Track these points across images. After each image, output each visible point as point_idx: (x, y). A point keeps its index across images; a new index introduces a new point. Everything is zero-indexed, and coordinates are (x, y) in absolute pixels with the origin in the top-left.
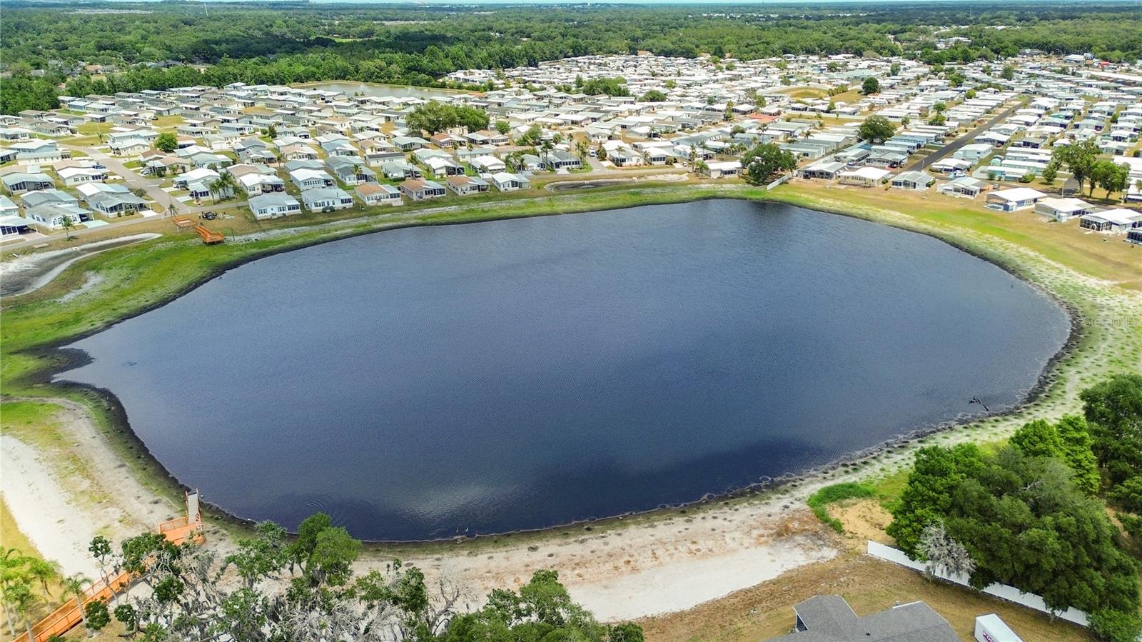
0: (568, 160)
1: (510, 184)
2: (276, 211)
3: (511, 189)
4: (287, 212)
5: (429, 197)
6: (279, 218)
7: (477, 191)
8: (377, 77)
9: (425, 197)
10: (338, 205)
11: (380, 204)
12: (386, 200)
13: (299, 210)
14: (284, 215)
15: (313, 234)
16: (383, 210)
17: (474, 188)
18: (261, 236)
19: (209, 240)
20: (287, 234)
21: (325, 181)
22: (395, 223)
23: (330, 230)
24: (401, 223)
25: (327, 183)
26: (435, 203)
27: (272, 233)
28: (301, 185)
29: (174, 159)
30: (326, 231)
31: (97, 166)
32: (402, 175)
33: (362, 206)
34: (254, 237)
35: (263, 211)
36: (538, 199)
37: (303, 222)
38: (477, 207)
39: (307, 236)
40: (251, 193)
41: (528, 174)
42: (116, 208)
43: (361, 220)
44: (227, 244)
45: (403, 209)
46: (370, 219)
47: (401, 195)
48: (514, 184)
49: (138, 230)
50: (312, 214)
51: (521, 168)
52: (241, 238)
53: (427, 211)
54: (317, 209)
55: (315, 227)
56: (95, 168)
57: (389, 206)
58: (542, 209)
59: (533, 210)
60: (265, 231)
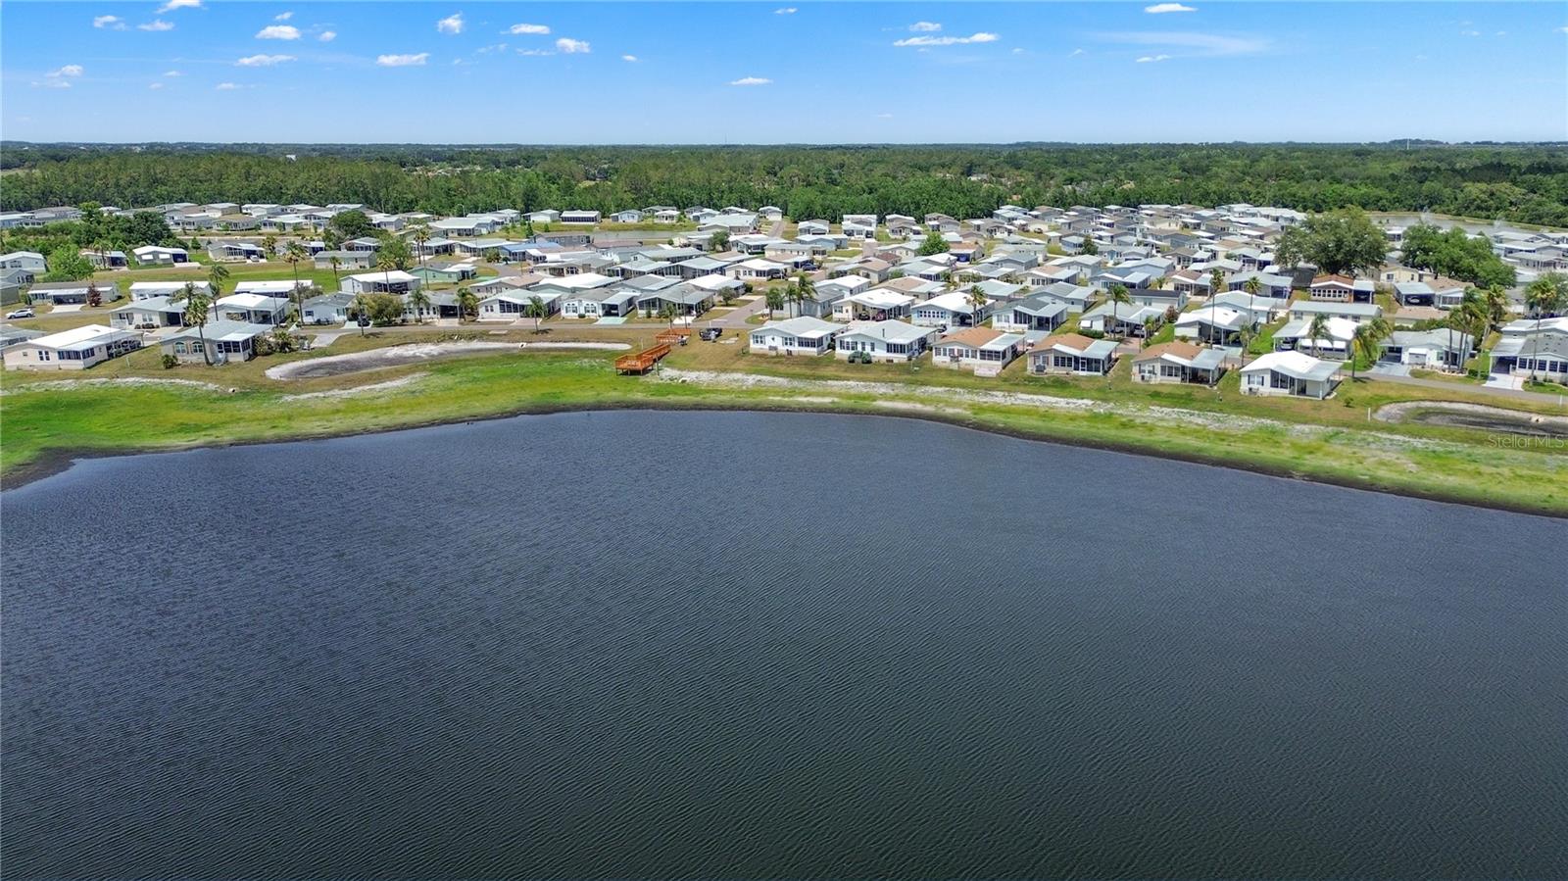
0: (1549, 358)
1: (1268, 378)
2: (778, 342)
3: (1266, 389)
4: (796, 349)
5: (1061, 371)
6: (778, 356)
7: (1177, 380)
8: (1479, 208)
9: (1052, 370)
10: (880, 354)
11: (954, 366)
12: (969, 360)
13: (815, 350)
14: (790, 353)
15: (767, 392)
16: (947, 379)
17: (1170, 370)
18: (705, 377)
19: (625, 365)
20: (742, 381)
21: (956, 314)
22: (919, 407)
23: (800, 394)
24: (929, 409)
25: (963, 319)
26: (1060, 386)
27: (724, 377)
28: (914, 316)
29: (879, 264)
30: (793, 392)
31: (805, 263)
32: (1099, 326)
33: (920, 363)
34: (690, 376)
35: (759, 339)
36: (1306, 428)
37: (797, 370)
38: (1129, 410)
39: (750, 392)
40: (836, 315)
41: (1400, 371)
42: (651, 303)
43: (881, 389)
44: (642, 379)
45: (985, 385)
46: (900, 389)
47: (1009, 356)
48: (1279, 379)
49: (621, 337)
50: (831, 361)
51: (1395, 354)
52: (674, 373)
53: (1023, 399)
54: (842, 353)
55: (796, 383)
56: (796, 265)
57: (969, 373)
58: (1267, 453)
59: (1241, 450)
60: (725, 371)
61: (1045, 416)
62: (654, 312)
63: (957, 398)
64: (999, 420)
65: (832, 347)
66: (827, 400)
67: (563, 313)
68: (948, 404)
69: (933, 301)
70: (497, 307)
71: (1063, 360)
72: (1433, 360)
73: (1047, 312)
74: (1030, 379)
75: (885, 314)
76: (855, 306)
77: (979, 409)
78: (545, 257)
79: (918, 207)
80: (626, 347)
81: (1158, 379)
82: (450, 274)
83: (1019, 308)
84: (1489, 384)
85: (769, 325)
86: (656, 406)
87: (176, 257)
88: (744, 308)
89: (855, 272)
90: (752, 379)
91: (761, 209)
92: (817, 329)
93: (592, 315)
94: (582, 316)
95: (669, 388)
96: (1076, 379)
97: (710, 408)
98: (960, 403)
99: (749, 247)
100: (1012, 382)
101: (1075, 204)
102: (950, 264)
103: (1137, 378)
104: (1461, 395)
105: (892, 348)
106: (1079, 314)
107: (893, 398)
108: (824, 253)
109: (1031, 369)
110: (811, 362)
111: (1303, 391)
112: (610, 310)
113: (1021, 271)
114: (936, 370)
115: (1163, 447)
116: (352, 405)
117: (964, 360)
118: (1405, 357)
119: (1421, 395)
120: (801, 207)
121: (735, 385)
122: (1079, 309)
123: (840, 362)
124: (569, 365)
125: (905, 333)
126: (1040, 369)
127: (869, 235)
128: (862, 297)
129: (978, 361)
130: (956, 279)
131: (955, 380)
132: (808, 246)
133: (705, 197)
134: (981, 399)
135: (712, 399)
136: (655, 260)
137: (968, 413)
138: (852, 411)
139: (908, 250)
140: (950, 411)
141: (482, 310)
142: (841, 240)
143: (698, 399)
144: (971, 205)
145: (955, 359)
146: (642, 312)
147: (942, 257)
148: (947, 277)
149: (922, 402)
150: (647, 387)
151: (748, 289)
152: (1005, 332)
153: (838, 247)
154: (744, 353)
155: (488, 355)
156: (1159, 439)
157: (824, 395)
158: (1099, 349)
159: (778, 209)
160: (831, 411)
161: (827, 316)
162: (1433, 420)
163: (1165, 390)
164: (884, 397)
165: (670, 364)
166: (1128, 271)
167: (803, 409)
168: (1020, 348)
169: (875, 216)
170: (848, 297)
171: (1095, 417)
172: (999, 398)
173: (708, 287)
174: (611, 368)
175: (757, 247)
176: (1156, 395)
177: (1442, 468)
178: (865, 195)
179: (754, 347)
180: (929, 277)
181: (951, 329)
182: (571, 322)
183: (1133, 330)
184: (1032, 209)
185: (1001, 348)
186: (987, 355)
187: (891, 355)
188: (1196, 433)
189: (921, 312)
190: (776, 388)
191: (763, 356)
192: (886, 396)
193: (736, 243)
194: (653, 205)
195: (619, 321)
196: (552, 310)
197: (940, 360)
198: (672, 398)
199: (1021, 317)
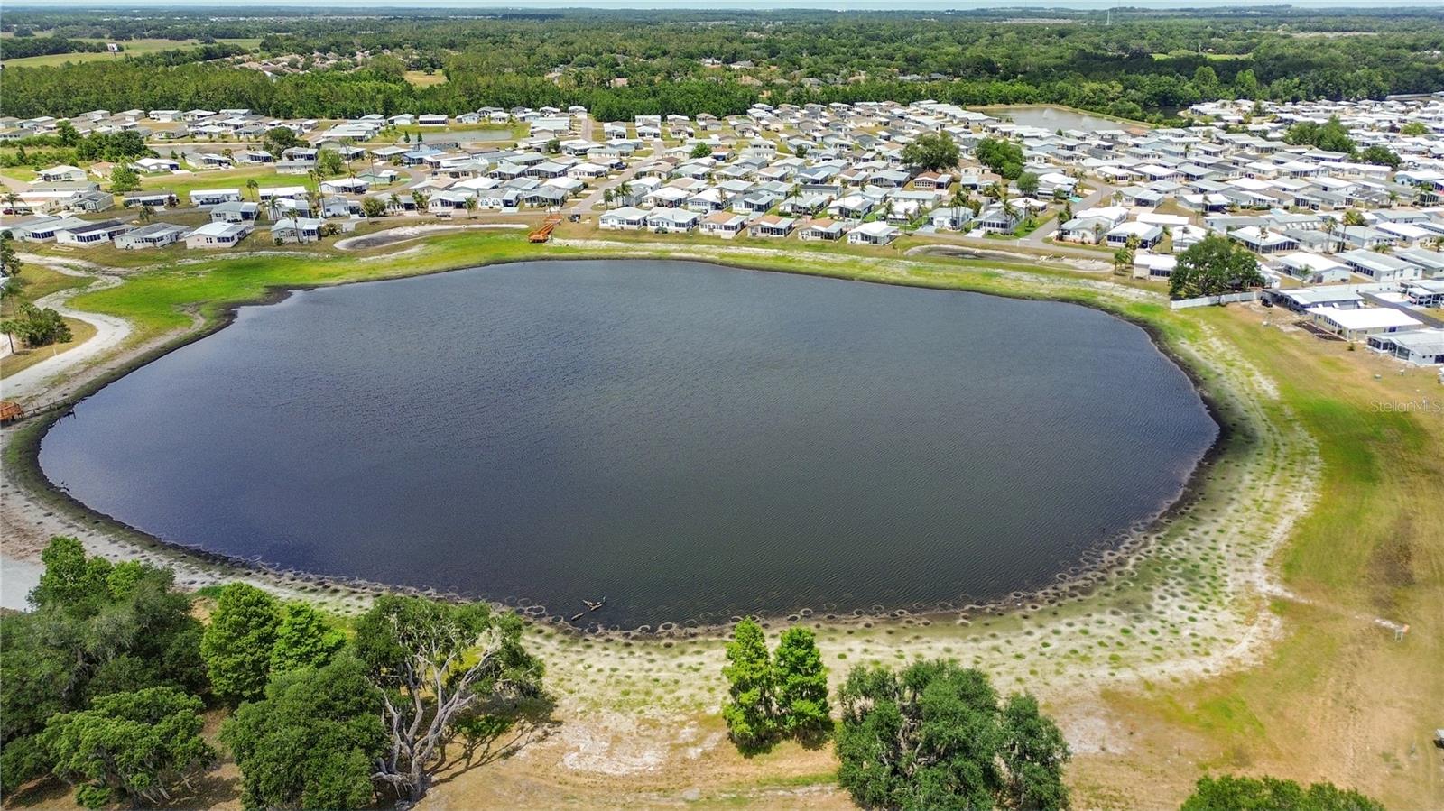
1: (859, 236)
2: (616, 223)
3: (858, 241)
4: (626, 226)
5: (764, 235)
6: (616, 230)
7: (818, 239)
9: (760, 235)
10: (672, 228)
11: (711, 234)
12: (719, 231)
13: (636, 226)
14: (622, 228)
15: (613, 250)
16: (707, 241)
17: (816, 233)
18: (578, 243)
19: (533, 237)
20: (597, 245)
21: (713, 203)
22: (693, 255)
23: (632, 250)
24: (698, 256)
25: (717, 206)
26: (763, 243)
27: (589, 242)
28: (689, 204)
29: (666, 166)
30: (627, 250)
31: (616, 165)
32: (789, 209)
33: (693, 233)
34: (570, 243)
35: (605, 221)
36: (870, 259)
37: (628, 238)
38: (795, 254)
39: (605, 251)
40: (644, 205)
41: (930, 230)
42: (532, 199)
43: (673, 247)
44: (544, 244)
45: (727, 243)
46: (683, 246)
47: (739, 228)
48: (865, 237)
49: (522, 220)
50: (645, 232)
51: (930, 222)
52: (561, 241)
53: (745, 250)
54: (651, 228)
55: (628, 245)
56: (612, 166)
57: (719, 237)
58: (848, 271)
59: (837, 270)
60: (588, 239)
61: (755, 258)
62: (535, 204)
63: (712, 251)
64: (732, 261)
65: (645, 224)
66: (646, 253)
67: (479, 206)
68: (707, 253)
69: (700, 196)
70: (439, 203)
71: (765, 230)
72: (947, 224)
73: (763, 202)
74: (749, 240)
75: (674, 204)
76: (655, 199)
77: (723, 256)
78: (439, 163)
79: (691, 109)
80: (525, 226)
81: (810, 238)
82: (384, 178)
83: (747, 200)
84: (969, 235)
85: (609, 213)
86: (558, 259)
87: (172, 167)
88: (587, 199)
89: (651, 174)
90: (604, 243)
91: (570, 109)
92: (636, 214)
93: (498, 207)
94: (491, 208)
95: (560, 249)
96: (772, 239)
97: (586, 259)
98: (713, 253)
99: (575, 151)
100: (739, 242)
101: (809, 102)
102: (712, 165)
103: (800, 238)
104: (953, 241)
105: (678, 225)
106: (782, 201)
107: (680, 251)
108: (628, 155)
109: (749, 234)
110: (635, 233)
111: (875, 242)
112: (507, 204)
113: (755, 170)
114: (701, 236)
115: (804, 271)
116: (400, 263)
117: (716, 230)
118: (935, 222)
119: (932, 241)
120: (603, 110)
121: (596, 247)
122: (783, 197)
123: (651, 233)
124: (499, 237)
125: (684, 216)
126: (754, 235)
127: (656, 135)
128: (659, 193)
129: (723, 231)
130: (715, 177)
131: (711, 241)
132: (616, 150)
133: (524, 99)
134: (724, 251)
135: (586, 254)
136: (518, 164)
137: (717, 258)
138: (660, 259)
139: (684, 153)
140: (708, 257)
141: (430, 205)
142: (638, 143)
143: (578, 254)
144: (731, 105)
145: (711, 230)
146: (528, 205)
147: (707, 160)
148: (709, 176)
149: (695, 253)
150: (549, 249)
151: (586, 186)
152: (739, 213)
153: (636, 148)
154: (597, 229)
155: (451, 233)
156: (803, 267)
157: (645, 251)
158: (784, 223)
159: (582, 108)
160: (648, 258)
161: (639, 205)
162: (933, 253)
163: (813, 244)
164: (675, 251)
165: (556, 236)
166: (816, 171)
167: (634, 258)
168: (745, 223)
169: (659, 117)
170: (651, 194)
171: (777, 258)
172: (733, 250)
173: (562, 186)
174: (525, 238)
175: (581, 150)
176: (808, 246)
177: (917, 274)
178: (650, 100)
179: (602, 225)
180: (696, 177)
181: (711, 212)
182: (486, 211)
183: (806, 211)
184: (776, 108)
185: (734, 224)
186: (727, 228)
187: (678, 229)
188: (821, 264)
189: (694, 202)
190: (618, 247)
191: (608, 230)
192: (676, 250)
193: (566, 148)
194: (484, 106)
195: (514, 210)
196: (471, 204)
197: (703, 231)
198: (564, 255)
199: (748, 205)
